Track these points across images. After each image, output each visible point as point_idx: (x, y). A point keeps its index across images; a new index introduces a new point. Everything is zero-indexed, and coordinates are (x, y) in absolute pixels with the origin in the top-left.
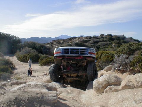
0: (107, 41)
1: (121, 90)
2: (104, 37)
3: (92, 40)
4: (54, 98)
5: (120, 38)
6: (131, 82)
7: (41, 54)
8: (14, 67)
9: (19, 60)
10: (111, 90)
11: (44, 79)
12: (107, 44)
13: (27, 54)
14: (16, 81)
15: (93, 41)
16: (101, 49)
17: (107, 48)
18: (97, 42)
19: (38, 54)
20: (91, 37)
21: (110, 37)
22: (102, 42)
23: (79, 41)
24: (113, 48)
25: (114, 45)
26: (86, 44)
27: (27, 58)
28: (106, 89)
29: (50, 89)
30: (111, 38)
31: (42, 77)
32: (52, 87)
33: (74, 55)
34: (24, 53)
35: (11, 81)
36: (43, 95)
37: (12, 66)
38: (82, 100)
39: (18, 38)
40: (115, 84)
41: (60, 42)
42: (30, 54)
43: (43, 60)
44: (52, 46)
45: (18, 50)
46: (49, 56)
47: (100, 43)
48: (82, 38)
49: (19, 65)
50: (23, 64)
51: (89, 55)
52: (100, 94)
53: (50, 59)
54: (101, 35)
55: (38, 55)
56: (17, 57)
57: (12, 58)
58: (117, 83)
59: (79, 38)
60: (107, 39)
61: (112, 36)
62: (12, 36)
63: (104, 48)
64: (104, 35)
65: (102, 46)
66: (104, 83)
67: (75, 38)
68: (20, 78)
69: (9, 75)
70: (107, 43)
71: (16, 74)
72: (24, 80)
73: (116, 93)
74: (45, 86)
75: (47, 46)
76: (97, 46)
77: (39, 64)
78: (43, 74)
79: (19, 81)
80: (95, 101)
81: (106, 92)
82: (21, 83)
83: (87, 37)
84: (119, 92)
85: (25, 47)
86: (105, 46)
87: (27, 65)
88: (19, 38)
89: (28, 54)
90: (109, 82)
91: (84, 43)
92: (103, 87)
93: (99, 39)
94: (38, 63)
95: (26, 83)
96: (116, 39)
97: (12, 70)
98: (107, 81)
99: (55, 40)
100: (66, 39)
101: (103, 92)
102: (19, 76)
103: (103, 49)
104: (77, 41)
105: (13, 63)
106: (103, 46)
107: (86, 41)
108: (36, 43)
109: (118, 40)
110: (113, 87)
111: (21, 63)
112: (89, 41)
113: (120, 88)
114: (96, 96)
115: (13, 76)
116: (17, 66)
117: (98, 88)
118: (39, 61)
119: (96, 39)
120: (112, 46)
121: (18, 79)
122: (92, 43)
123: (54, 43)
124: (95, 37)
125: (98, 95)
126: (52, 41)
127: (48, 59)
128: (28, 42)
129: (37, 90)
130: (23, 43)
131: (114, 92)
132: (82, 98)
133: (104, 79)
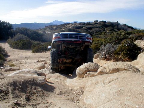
0: (101, 28)
1: (97, 75)
2: (97, 23)
3: (86, 26)
4: (42, 81)
5: (114, 25)
6: (105, 69)
7: (34, 41)
8: (7, 54)
9: (11, 47)
10: (89, 75)
11: (36, 66)
12: (100, 31)
13: (19, 41)
14: (10, 68)
15: (87, 28)
16: (94, 35)
17: (101, 34)
18: (90, 28)
19: (30, 40)
20: (84, 24)
21: (104, 23)
22: (95, 29)
23: (72, 28)
24: (107, 34)
25: (107, 31)
26: (79, 30)
27: (19, 44)
28: (86, 75)
29: (40, 74)
30: (105, 25)
31: (35, 64)
32: (41, 73)
33: (73, 40)
34: (16, 40)
35: (4, 68)
36: (34, 79)
37: (4, 53)
38: (67, 83)
39: (9, 24)
40: (94, 70)
41: (53, 28)
42: (22, 40)
43: (35, 47)
44: (45, 32)
45: (10, 37)
46: (42, 43)
47: (93, 30)
48: (76, 24)
49: (11, 51)
50: (15, 51)
51: (87, 40)
52: (81, 79)
53: (43, 46)
54: (95, 21)
55: (31, 42)
56: (9, 43)
57: (4, 45)
58: (95, 70)
59: (72, 24)
60: (101, 25)
61: (106, 23)
62: (3, 21)
63: (98, 34)
64: (97, 21)
65: (95, 33)
66: (85, 70)
67: (68, 24)
68: (13, 65)
69: (2, 62)
70: (101, 29)
71: (9, 61)
72: (17, 67)
73: (93, 77)
74: (36, 72)
75: (40, 32)
76: (90, 32)
77: (32, 51)
78: (35, 61)
79: (13, 68)
80: (77, 84)
81: (86, 77)
82: (14, 70)
83: (80, 23)
84: (95, 77)
85: (17, 34)
86: (99, 33)
87: (19, 52)
88: (11, 24)
89: (21, 41)
90: (88, 69)
91: (77, 29)
92: (83, 73)
93: (93, 25)
94: (30, 50)
95: (19, 69)
96: (110, 25)
97: (4, 57)
98: (87, 68)
99: (48, 26)
100: (59, 25)
101: (84, 77)
102: (12, 63)
103: (96, 36)
104: (70, 28)
105: (5, 50)
106: (97, 32)
107: (79, 28)
108: (28, 30)
109: (112, 26)
110: (91, 73)
111: (14, 50)
112: (82, 27)
113: (96, 73)
114: (78, 80)
115: (6, 63)
116: (9, 53)
117: (80, 74)
118: (32, 48)
119: (89, 25)
120: (105, 32)
121: (11, 66)
122: (85, 30)
123: (47, 29)
124: (89, 23)
125: (80, 80)
126: (45, 27)
127: (40, 46)
128: (20, 28)
129: (29, 75)
130: (14, 29)
131: (91, 77)
132: (67, 82)
133: (84, 67)
